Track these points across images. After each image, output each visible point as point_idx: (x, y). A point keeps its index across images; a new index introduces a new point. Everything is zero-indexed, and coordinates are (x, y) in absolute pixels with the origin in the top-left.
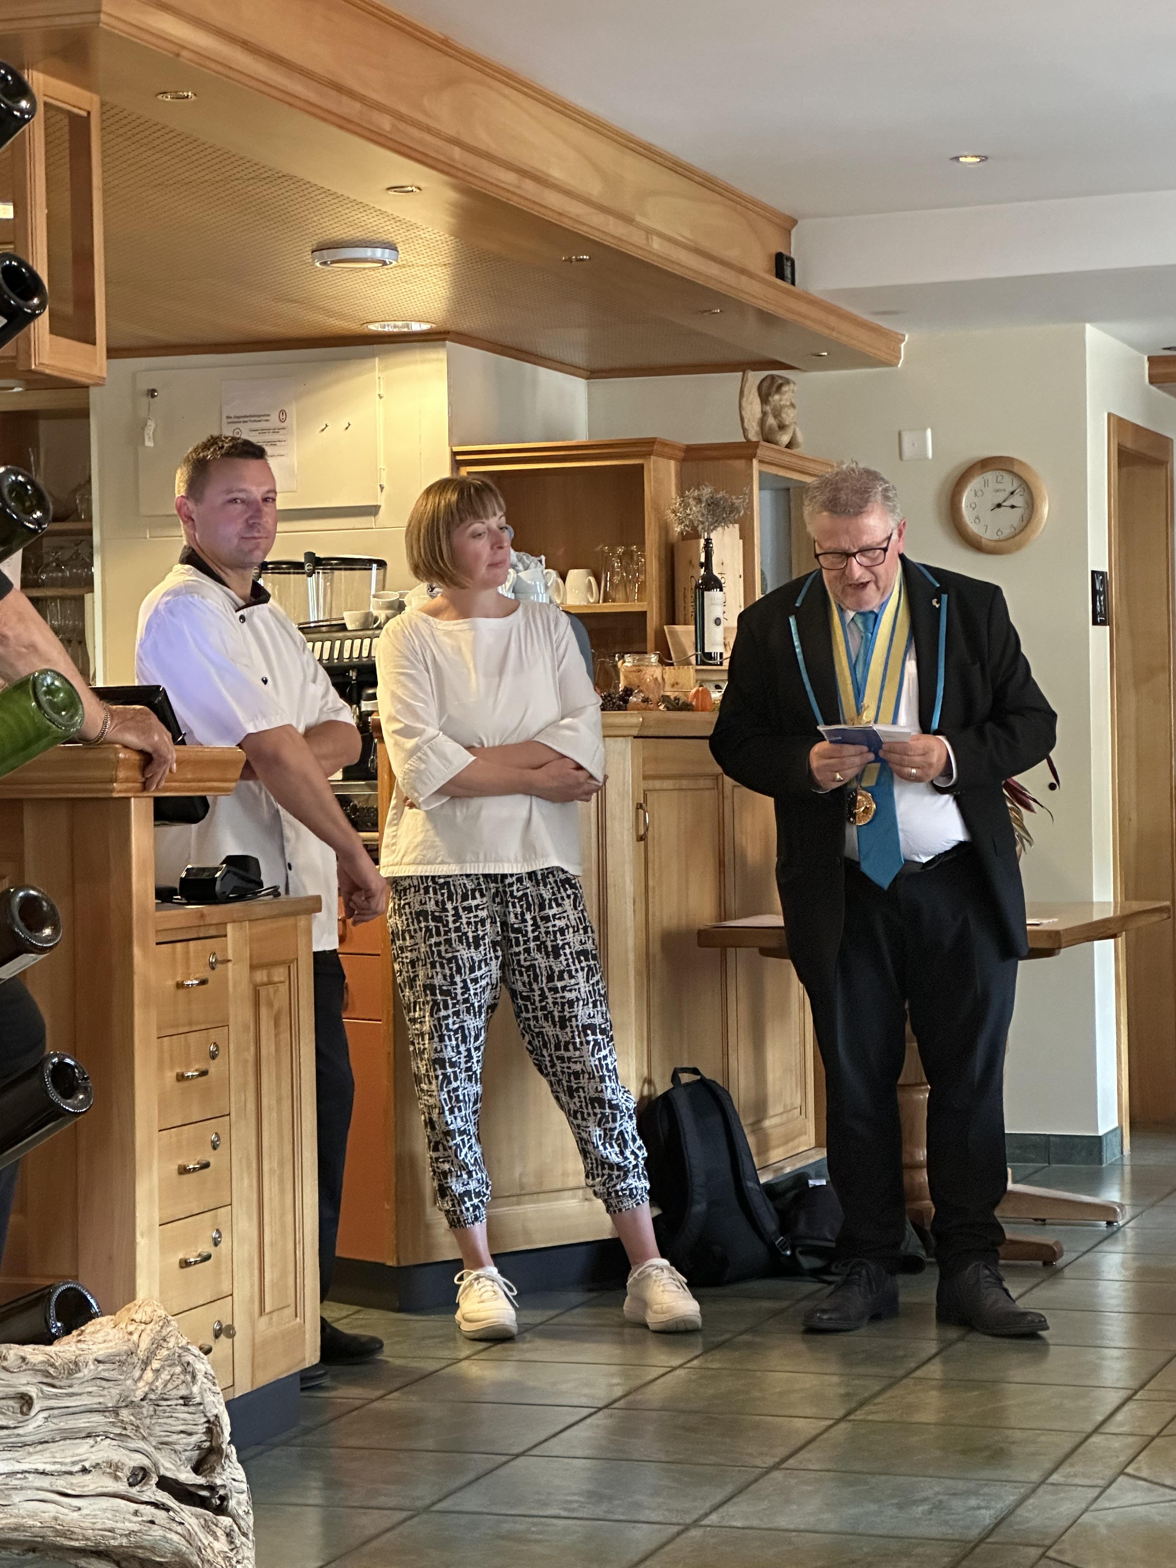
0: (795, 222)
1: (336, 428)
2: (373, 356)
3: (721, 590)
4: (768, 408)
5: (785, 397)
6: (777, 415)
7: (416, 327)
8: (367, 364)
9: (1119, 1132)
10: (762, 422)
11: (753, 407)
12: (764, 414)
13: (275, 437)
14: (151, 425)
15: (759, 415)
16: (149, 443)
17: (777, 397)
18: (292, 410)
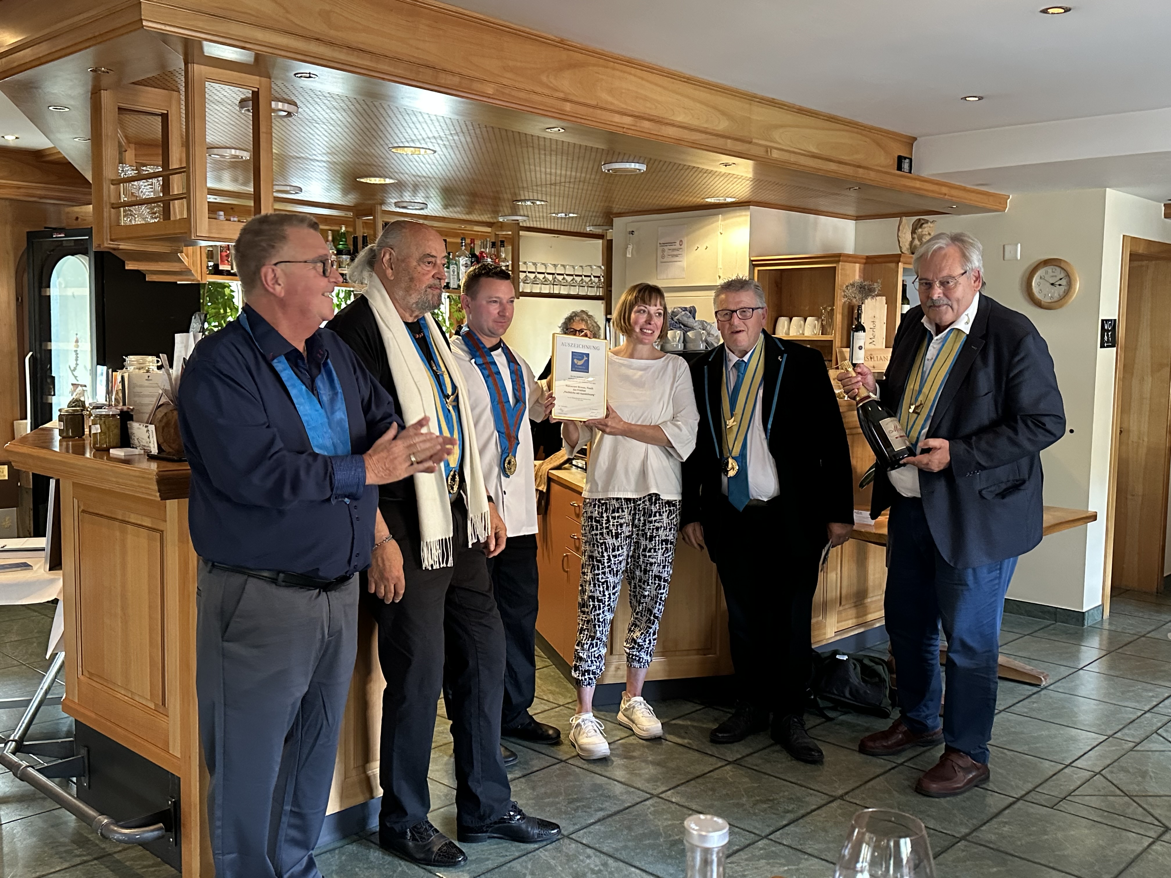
0: (915, 139)
1: (702, 248)
2: (718, 214)
3: (864, 331)
4: (915, 236)
5: (926, 229)
6: (920, 240)
7: (729, 200)
8: (714, 218)
9: (1101, 608)
10: (911, 243)
11: (907, 237)
12: (913, 239)
13: (675, 253)
14: (630, 247)
15: (910, 239)
16: (629, 255)
17: (920, 230)
18: (685, 240)
